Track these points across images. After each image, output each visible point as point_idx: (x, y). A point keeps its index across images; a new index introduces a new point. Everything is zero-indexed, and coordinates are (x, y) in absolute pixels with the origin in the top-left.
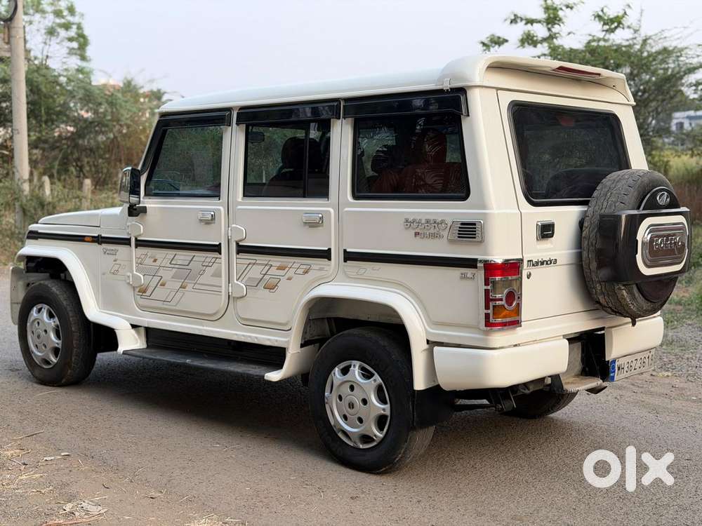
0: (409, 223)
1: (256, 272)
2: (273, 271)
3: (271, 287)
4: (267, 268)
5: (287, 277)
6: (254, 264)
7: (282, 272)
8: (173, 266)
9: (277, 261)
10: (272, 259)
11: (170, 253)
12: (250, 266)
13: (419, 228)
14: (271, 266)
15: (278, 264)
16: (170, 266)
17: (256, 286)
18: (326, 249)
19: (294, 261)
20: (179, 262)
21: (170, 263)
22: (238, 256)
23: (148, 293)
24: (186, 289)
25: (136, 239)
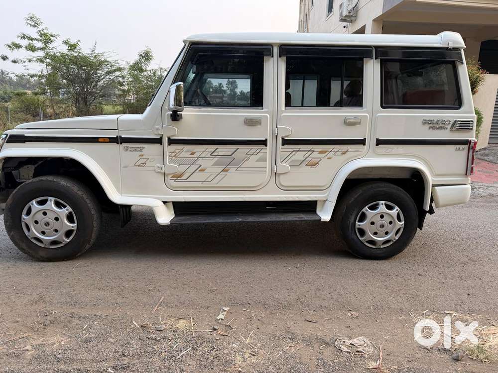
0: (425, 122)
1: (299, 156)
2: (315, 154)
3: (313, 165)
4: (310, 153)
5: (327, 157)
6: (298, 151)
7: (323, 155)
8: (214, 157)
9: (318, 148)
10: (313, 147)
11: (212, 148)
12: (294, 153)
13: (433, 125)
14: (314, 151)
15: (320, 150)
16: (211, 157)
17: (300, 165)
18: (363, 138)
19: (334, 147)
20: (220, 154)
21: (211, 155)
22: (283, 147)
23: (184, 177)
24: (229, 172)
25: (169, 139)
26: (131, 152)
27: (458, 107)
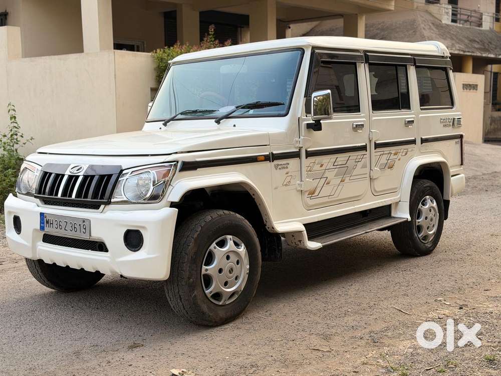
0: (442, 121)
1: (384, 159)
2: (392, 156)
3: (391, 167)
4: (389, 155)
5: (398, 159)
6: (383, 154)
7: (396, 157)
8: (335, 167)
9: (393, 150)
10: (391, 149)
11: (334, 158)
12: (381, 156)
13: (445, 123)
14: (391, 153)
15: (394, 152)
16: (333, 167)
17: (385, 168)
18: (414, 138)
19: (401, 148)
20: (340, 163)
21: (333, 165)
22: (376, 151)
23: (316, 194)
24: (345, 182)
25: (306, 151)
26: (280, 170)
27: (451, 106)
